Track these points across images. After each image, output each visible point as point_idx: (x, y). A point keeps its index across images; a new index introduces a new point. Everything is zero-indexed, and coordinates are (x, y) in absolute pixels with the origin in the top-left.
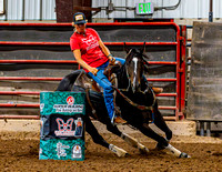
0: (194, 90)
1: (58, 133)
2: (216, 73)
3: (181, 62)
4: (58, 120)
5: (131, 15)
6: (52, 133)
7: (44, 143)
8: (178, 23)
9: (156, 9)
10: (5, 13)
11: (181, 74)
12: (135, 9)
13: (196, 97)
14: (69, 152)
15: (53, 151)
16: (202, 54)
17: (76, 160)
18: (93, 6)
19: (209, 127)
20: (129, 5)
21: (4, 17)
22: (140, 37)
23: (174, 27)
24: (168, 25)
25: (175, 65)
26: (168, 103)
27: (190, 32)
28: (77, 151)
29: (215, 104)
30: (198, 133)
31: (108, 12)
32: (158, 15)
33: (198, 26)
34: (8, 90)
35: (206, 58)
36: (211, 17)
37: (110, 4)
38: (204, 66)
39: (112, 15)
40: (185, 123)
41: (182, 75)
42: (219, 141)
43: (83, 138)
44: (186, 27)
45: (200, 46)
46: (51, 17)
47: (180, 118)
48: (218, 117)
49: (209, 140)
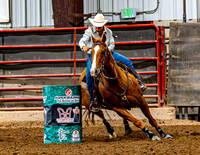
0: (173, 80)
1: (59, 121)
2: (191, 65)
3: (161, 57)
4: (59, 109)
5: (117, 19)
6: (54, 121)
7: (48, 129)
8: (157, 25)
9: (138, 14)
10: (10, 21)
11: (161, 67)
12: (120, 14)
13: (174, 87)
14: (69, 136)
15: (55, 136)
16: (178, 49)
17: (75, 143)
18: (85, 13)
19: (186, 111)
20: (116, 11)
21: (9, 25)
23: (154, 28)
24: (148, 26)
25: (155, 60)
26: (151, 92)
27: (167, 32)
28: (75, 135)
29: (191, 92)
30: (177, 117)
32: (140, 18)
33: (174, 27)
34: (16, 86)
35: (181, 53)
36: (185, 18)
37: (99, 10)
38: (180, 60)
40: (166, 109)
41: (162, 69)
42: (195, 123)
43: (80, 124)
44: (164, 28)
45: (176, 43)
46: (49, 23)
47: (162, 105)
48: (194, 103)
49: (187, 122)
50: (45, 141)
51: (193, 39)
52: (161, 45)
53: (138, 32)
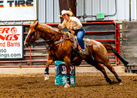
0: (124, 52)
1: (63, 73)
2: (133, 44)
3: (117, 40)
4: (63, 67)
5: (94, 19)
6: (60, 73)
7: (57, 77)
8: (115, 22)
9: (105, 16)
10: (37, 20)
12: (96, 16)
13: (124, 55)
15: (61, 81)
16: (127, 35)
18: (77, 16)
19: (131, 68)
20: (93, 15)
22: (98, 29)
23: (114, 24)
24: (111, 23)
25: (114, 41)
26: (112, 58)
27: (121, 26)
28: (72, 81)
29: (133, 58)
30: (126, 71)
31: (84, 18)
32: (106, 19)
33: (124, 23)
34: (40, 54)
35: (128, 38)
36: (130, 19)
37: (85, 14)
38: (128, 41)
39: (86, 20)
40: (120, 67)
41: (118, 46)
42: (135, 75)
43: (74, 75)
44: (119, 24)
45: (126, 32)
46: (58, 21)
47: (118, 65)
48: (135, 64)
49: (131, 74)
50: (56, 84)
51: (135, 30)
52: (117, 33)
53: (105, 26)
